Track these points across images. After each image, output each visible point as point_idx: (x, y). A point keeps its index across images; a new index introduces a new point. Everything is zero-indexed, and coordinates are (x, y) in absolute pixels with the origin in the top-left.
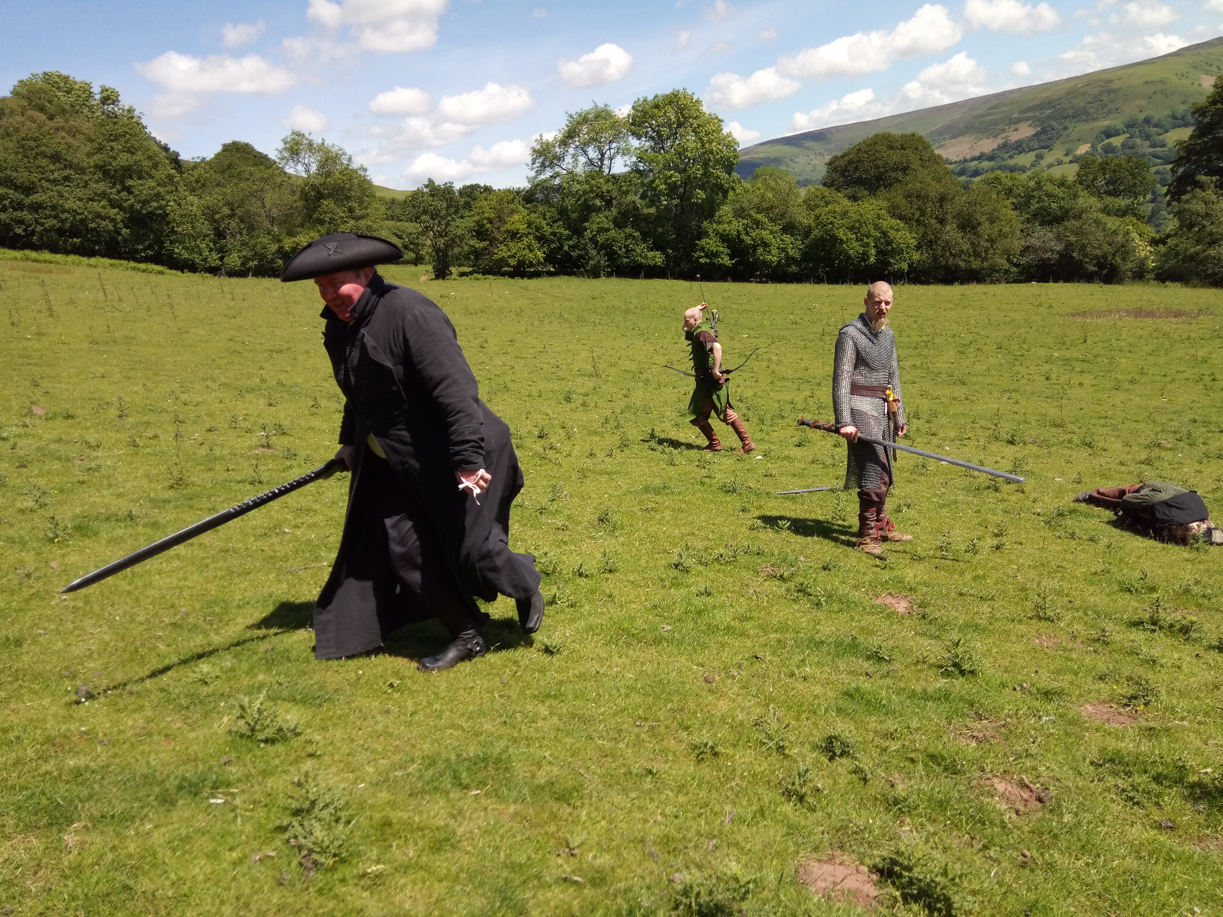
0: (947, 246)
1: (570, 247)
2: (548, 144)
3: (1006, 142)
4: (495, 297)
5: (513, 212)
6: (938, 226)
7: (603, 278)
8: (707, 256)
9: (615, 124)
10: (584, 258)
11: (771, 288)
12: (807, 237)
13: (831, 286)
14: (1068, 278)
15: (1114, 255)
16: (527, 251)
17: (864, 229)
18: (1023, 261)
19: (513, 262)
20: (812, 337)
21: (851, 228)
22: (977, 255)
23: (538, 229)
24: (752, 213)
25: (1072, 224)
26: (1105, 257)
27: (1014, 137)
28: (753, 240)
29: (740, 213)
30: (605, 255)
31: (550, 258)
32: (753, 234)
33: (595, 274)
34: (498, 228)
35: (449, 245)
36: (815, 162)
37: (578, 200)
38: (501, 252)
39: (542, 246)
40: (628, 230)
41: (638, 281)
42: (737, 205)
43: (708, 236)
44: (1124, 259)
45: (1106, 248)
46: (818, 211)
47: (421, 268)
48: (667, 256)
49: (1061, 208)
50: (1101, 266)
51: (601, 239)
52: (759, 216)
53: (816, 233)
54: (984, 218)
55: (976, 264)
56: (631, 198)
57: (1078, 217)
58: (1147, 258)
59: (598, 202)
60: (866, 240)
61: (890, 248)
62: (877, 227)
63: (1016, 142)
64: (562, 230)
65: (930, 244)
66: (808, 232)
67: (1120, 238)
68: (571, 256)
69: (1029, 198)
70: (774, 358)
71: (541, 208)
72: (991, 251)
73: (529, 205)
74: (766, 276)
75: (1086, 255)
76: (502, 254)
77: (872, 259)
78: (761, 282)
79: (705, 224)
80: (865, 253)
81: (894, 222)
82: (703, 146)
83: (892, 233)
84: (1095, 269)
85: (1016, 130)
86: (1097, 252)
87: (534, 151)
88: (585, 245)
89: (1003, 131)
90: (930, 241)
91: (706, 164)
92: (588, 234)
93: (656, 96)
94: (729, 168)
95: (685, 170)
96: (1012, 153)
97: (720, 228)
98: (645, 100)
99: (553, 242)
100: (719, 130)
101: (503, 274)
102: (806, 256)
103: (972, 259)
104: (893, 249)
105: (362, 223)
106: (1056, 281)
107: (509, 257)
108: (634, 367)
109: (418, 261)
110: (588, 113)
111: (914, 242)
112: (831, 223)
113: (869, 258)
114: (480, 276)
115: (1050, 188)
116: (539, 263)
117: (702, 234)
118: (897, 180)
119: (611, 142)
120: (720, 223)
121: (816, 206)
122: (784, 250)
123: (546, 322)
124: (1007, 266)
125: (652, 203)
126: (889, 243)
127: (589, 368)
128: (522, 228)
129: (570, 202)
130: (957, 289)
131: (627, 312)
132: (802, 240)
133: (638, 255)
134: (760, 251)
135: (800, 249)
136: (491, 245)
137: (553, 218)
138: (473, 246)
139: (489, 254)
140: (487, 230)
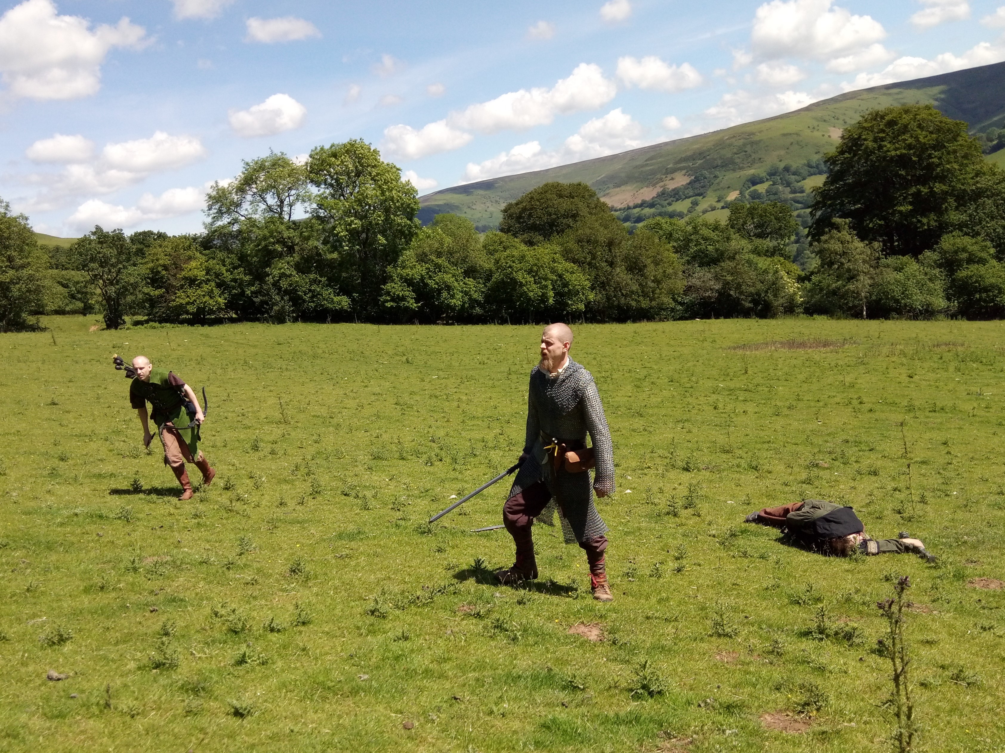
0: (618, 288)
1: (252, 292)
2: (223, 190)
3: (664, 190)
4: (174, 346)
5: (190, 258)
6: (609, 269)
7: (289, 324)
8: (393, 300)
9: (293, 172)
10: (268, 304)
11: (457, 330)
12: (489, 280)
13: (515, 327)
14: (728, 315)
15: (766, 292)
16: (207, 298)
17: (542, 273)
18: (687, 299)
19: (192, 309)
20: (499, 376)
21: (530, 272)
22: (645, 295)
23: (217, 275)
24: (433, 257)
25: (728, 264)
26: (758, 294)
27: (671, 185)
28: (437, 284)
29: (422, 258)
30: (290, 300)
31: (231, 305)
32: (437, 279)
33: (280, 319)
34: (174, 275)
35: (121, 293)
36: (491, 209)
37: (258, 245)
38: (180, 298)
39: (223, 293)
40: (312, 276)
41: (324, 326)
42: (420, 251)
43: (393, 281)
44: (775, 296)
45: (759, 286)
46: (497, 255)
47: (90, 318)
48: (353, 300)
49: (717, 250)
50: (756, 302)
51: (284, 284)
52: (440, 261)
53: (496, 277)
54: (649, 261)
55: (645, 304)
56: (313, 243)
57: (732, 258)
58: (795, 294)
59: (279, 248)
60: (544, 283)
61: (566, 289)
62: (553, 271)
63: (673, 190)
64: (242, 276)
65: (603, 285)
66: (489, 276)
67: (770, 277)
68: (254, 302)
69: (687, 241)
70: (464, 398)
71: (220, 255)
72: (658, 291)
73: (207, 252)
74: (452, 318)
75: (741, 293)
76: (179, 301)
77: (551, 301)
78: (447, 324)
79: (389, 269)
80: (544, 295)
81: (569, 265)
82: (383, 193)
83: (567, 276)
84: (751, 305)
85: (672, 179)
86: (752, 290)
87: (210, 197)
88: (268, 291)
89: (661, 180)
90: (603, 283)
91: (387, 211)
92: (270, 279)
93: (333, 146)
94: (410, 213)
95: (366, 217)
96: (670, 200)
97: (404, 272)
98: (322, 149)
99: (234, 288)
100: (398, 179)
101: (182, 322)
102: (487, 298)
103: (641, 298)
104: (569, 290)
105: (25, 273)
106: (717, 317)
107: (188, 303)
108: (324, 411)
109: (87, 310)
110: (264, 161)
111: (588, 284)
112: (510, 267)
113: (548, 300)
114: (157, 324)
115: (705, 232)
116: (220, 309)
117: (386, 279)
118: (569, 226)
119: (290, 189)
120: (404, 268)
121: (496, 251)
122: (466, 293)
123: (230, 369)
124: (672, 305)
125: (335, 248)
126: (566, 285)
127: (277, 415)
128: (201, 274)
129: (249, 248)
130: (629, 328)
131: (315, 357)
132: (484, 284)
133: (324, 299)
134: (445, 294)
135: (483, 292)
136: (168, 293)
137: (232, 264)
138: (147, 294)
139: (165, 302)
140: (162, 277)
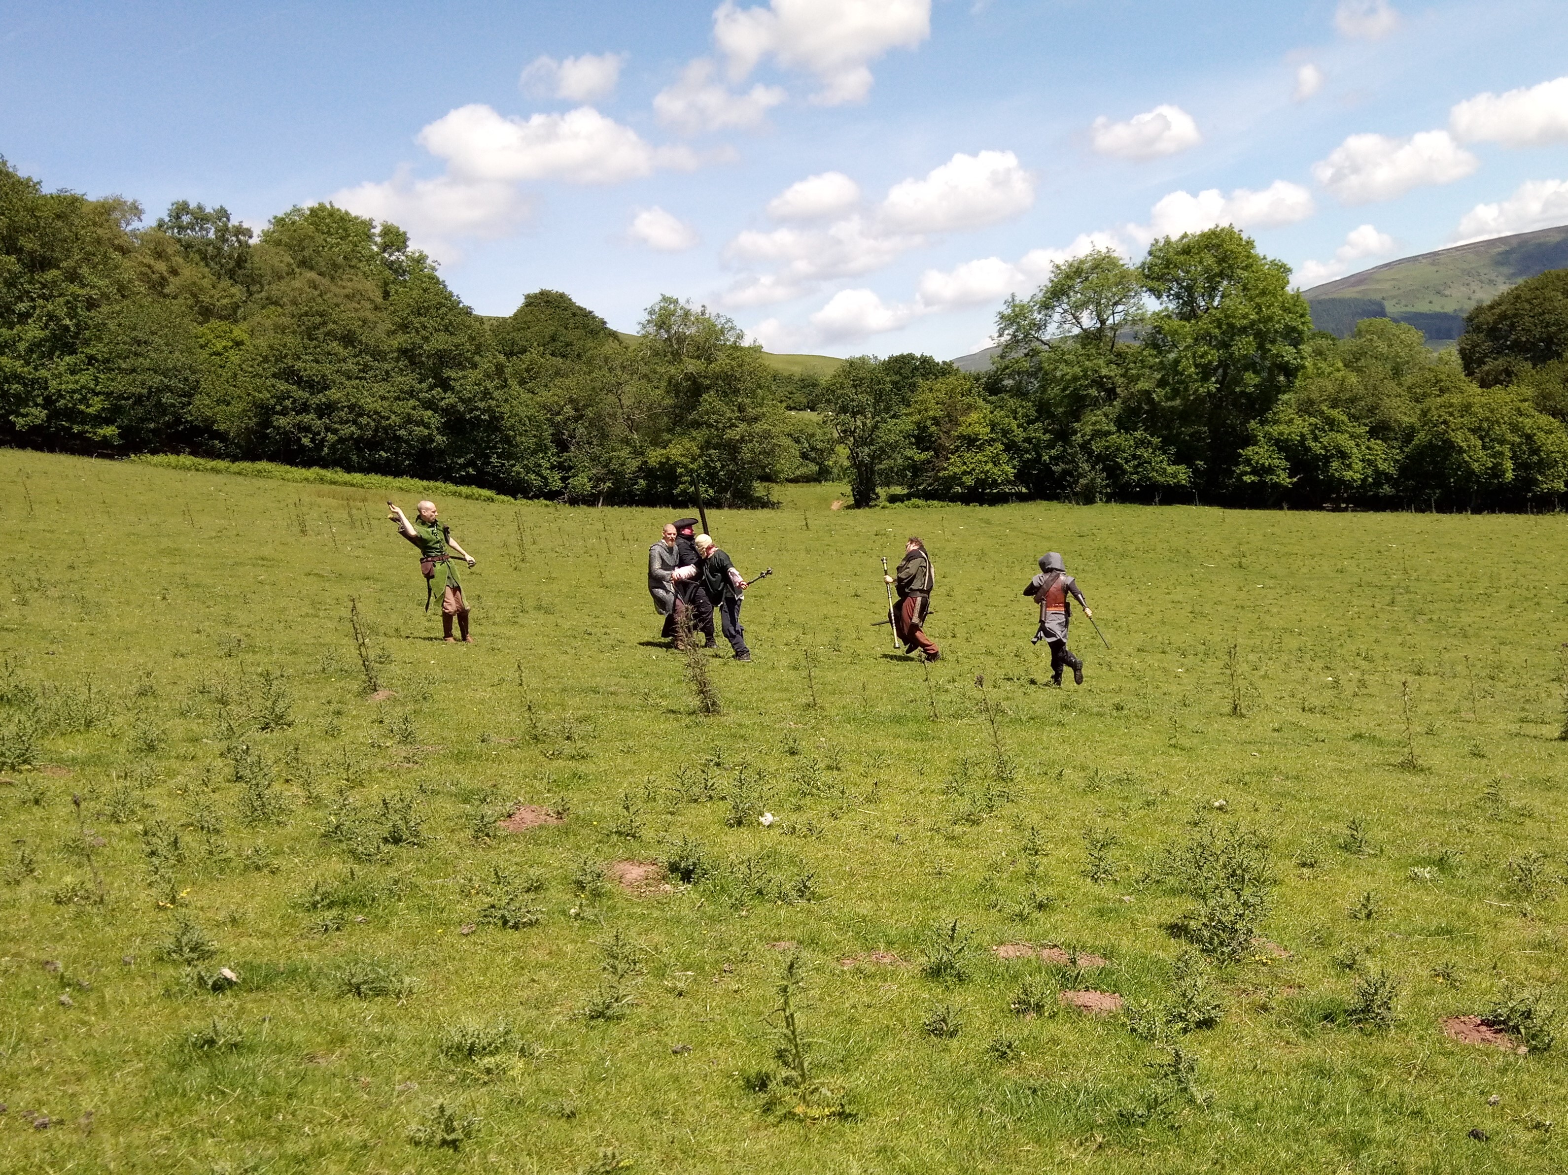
2: (1022, 307)
4: (947, 534)
5: (970, 407)
7: (1099, 505)
8: (1254, 472)
9: (1122, 278)
10: (1071, 475)
12: (1408, 443)
13: (1442, 516)
16: (990, 465)
17: (1496, 432)
19: (969, 481)
21: (1476, 430)
23: (1005, 433)
24: (1324, 407)
28: (1325, 448)
29: (1307, 408)
30: (1103, 470)
31: (1021, 476)
32: (1325, 440)
33: (1087, 498)
34: (948, 433)
35: (877, 457)
37: (1064, 390)
38: (953, 466)
39: (1012, 459)
40: (1138, 434)
41: (1149, 509)
42: (1303, 396)
43: (1256, 443)
46: (1426, 403)
48: (1196, 471)
51: (1097, 447)
52: (1334, 413)
53: (1421, 437)
56: (1143, 385)
59: (1094, 392)
60: (1498, 448)
61: (1535, 458)
62: (1515, 428)
64: (1040, 435)
66: (1409, 435)
68: (1054, 472)
71: (1012, 403)
73: (993, 398)
74: (1345, 501)
76: (953, 469)
77: (1510, 475)
78: (1336, 509)
79: (1253, 424)
80: (1495, 466)
81: (1545, 420)
82: (1257, 310)
83: (1540, 437)
87: (1002, 318)
88: (1074, 456)
91: (1261, 336)
92: (1078, 438)
93: (1184, 237)
94: (1296, 338)
95: (1226, 345)
97: (1275, 430)
98: (1167, 243)
101: (954, 498)
102: (1404, 470)
104: (1541, 460)
105: (758, 427)
107: (965, 473)
109: (824, 476)
110: (1082, 262)
112: (1445, 422)
113: (1503, 474)
114: (920, 502)
116: (1007, 482)
117: (1247, 439)
119: (1116, 303)
120: (1275, 422)
121: (1425, 395)
122: (1370, 463)
123: (1017, 568)
125: (1175, 393)
126: (1535, 451)
128: (984, 431)
129: (1053, 392)
132: (1400, 448)
133: (1153, 469)
134: (1335, 464)
135: (1397, 461)
136: (938, 457)
137: (1028, 416)
138: (910, 458)
139: (933, 470)
140: (931, 435)
